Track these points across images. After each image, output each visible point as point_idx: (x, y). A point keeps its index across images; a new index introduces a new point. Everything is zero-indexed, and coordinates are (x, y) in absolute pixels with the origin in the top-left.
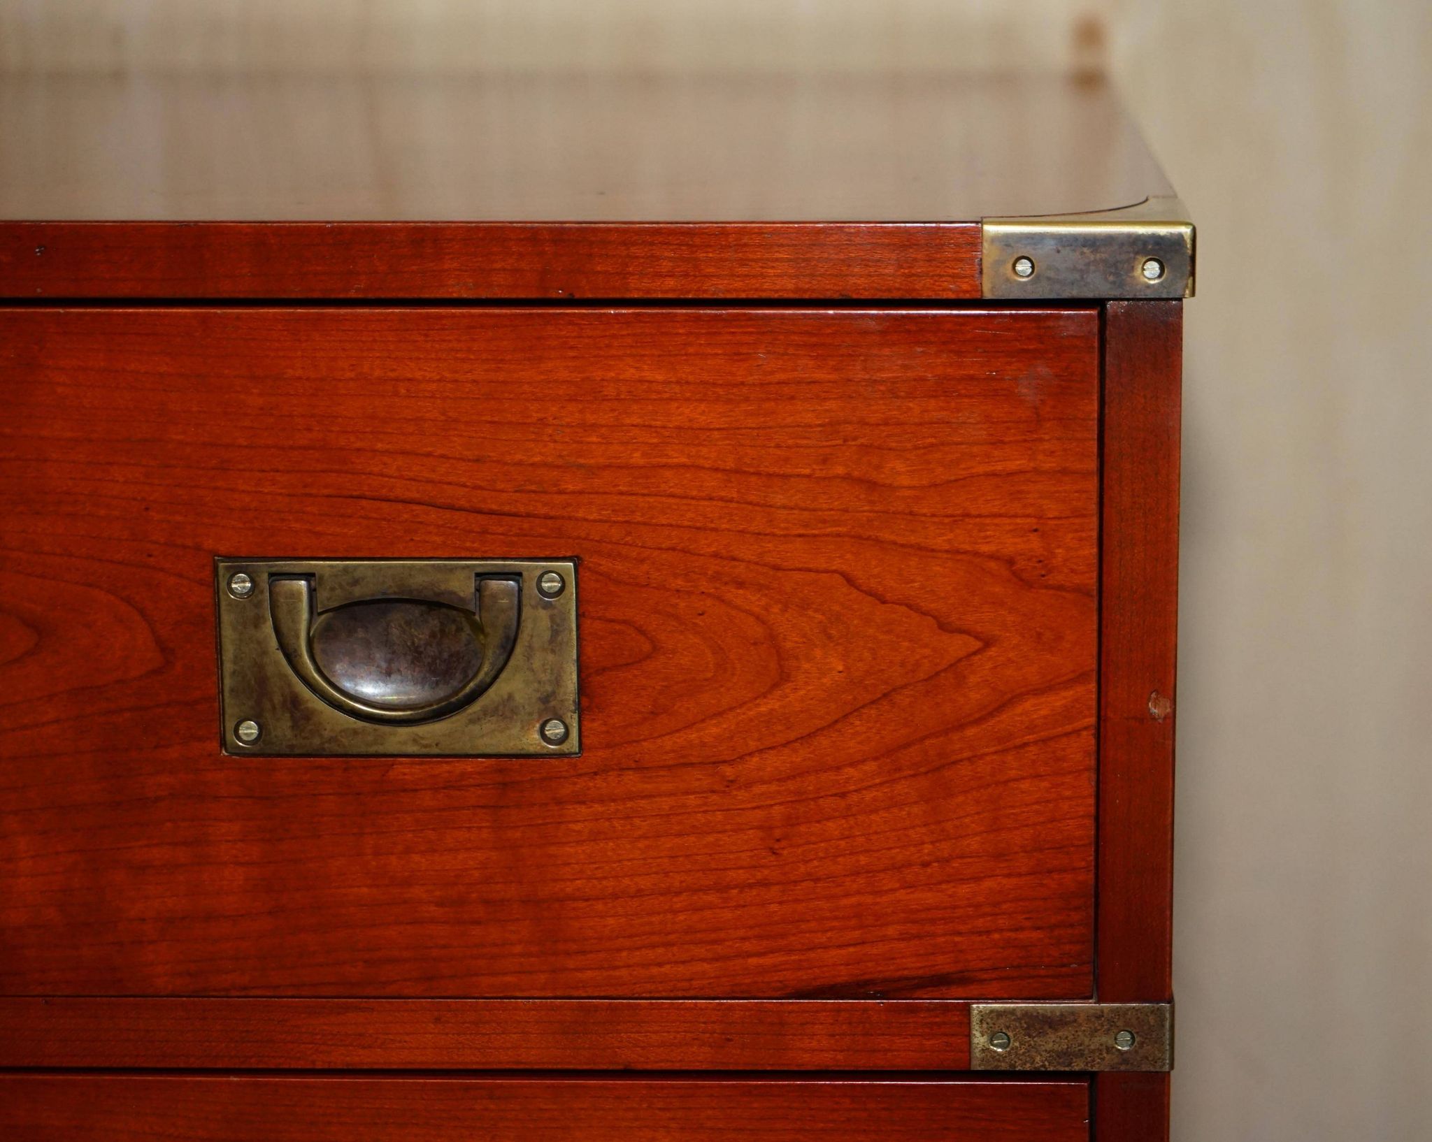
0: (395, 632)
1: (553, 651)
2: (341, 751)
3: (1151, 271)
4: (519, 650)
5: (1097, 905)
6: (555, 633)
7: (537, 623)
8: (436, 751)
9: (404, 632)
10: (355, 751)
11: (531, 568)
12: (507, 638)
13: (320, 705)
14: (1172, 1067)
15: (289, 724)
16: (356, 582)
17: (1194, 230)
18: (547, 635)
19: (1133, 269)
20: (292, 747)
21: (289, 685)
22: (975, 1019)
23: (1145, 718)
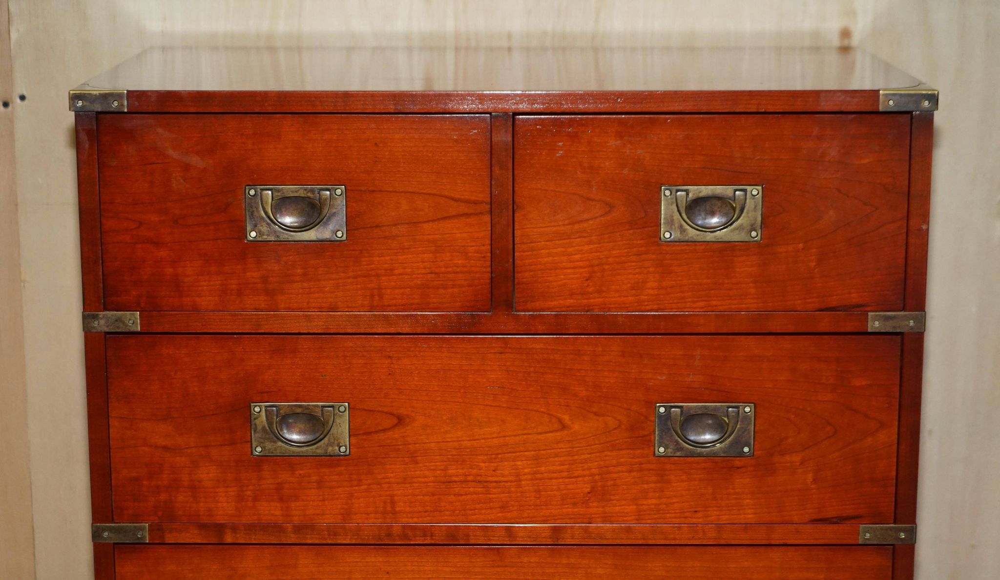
0: (708, 207)
1: (755, 211)
2: (693, 240)
3: (926, 104)
4: (745, 211)
5: (905, 285)
6: (756, 206)
7: (750, 203)
8: (720, 240)
9: (710, 207)
10: (698, 240)
11: (749, 188)
12: (742, 207)
13: (688, 227)
14: (925, 331)
15: (679, 232)
16: (700, 192)
17: (938, 92)
18: (753, 207)
19: (921, 103)
20: (679, 239)
21: (680, 222)
22: (869, 317)
23: (920, 230)
